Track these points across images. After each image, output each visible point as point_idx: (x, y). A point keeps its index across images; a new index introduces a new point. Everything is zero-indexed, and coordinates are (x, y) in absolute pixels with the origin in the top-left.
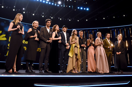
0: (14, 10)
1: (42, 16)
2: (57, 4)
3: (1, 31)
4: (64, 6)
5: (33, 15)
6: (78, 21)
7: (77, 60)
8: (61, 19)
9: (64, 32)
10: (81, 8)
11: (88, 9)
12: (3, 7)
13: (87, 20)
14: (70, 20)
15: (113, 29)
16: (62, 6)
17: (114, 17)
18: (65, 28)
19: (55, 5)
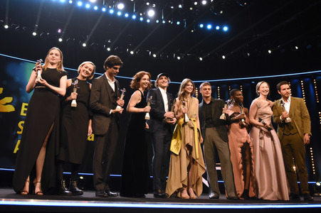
0: (34, 34)
1: (107, 47)
2: (146, 17)
3: (2, 89)
4: (164, 22)
5: (84, 45)
6: (201, 59)
7: (192, 161)
8: (155, 56)
9: (163, 88)
10: (209, 27)
11: (225, 29)
12: (6, 27)
13: (224, 57)
14: (179, 58)
15: (296, 81)
16: (157, 21)
17: (297, 48)
18: (164, 80)
19: (141, 19)
